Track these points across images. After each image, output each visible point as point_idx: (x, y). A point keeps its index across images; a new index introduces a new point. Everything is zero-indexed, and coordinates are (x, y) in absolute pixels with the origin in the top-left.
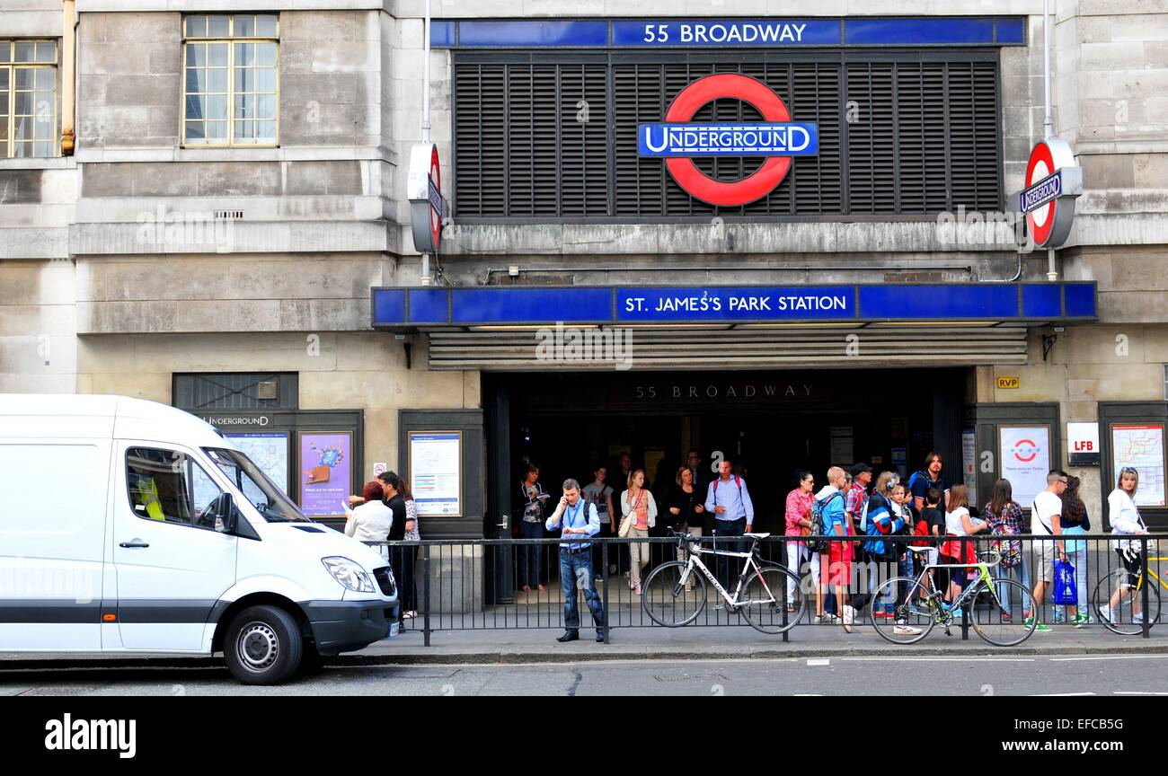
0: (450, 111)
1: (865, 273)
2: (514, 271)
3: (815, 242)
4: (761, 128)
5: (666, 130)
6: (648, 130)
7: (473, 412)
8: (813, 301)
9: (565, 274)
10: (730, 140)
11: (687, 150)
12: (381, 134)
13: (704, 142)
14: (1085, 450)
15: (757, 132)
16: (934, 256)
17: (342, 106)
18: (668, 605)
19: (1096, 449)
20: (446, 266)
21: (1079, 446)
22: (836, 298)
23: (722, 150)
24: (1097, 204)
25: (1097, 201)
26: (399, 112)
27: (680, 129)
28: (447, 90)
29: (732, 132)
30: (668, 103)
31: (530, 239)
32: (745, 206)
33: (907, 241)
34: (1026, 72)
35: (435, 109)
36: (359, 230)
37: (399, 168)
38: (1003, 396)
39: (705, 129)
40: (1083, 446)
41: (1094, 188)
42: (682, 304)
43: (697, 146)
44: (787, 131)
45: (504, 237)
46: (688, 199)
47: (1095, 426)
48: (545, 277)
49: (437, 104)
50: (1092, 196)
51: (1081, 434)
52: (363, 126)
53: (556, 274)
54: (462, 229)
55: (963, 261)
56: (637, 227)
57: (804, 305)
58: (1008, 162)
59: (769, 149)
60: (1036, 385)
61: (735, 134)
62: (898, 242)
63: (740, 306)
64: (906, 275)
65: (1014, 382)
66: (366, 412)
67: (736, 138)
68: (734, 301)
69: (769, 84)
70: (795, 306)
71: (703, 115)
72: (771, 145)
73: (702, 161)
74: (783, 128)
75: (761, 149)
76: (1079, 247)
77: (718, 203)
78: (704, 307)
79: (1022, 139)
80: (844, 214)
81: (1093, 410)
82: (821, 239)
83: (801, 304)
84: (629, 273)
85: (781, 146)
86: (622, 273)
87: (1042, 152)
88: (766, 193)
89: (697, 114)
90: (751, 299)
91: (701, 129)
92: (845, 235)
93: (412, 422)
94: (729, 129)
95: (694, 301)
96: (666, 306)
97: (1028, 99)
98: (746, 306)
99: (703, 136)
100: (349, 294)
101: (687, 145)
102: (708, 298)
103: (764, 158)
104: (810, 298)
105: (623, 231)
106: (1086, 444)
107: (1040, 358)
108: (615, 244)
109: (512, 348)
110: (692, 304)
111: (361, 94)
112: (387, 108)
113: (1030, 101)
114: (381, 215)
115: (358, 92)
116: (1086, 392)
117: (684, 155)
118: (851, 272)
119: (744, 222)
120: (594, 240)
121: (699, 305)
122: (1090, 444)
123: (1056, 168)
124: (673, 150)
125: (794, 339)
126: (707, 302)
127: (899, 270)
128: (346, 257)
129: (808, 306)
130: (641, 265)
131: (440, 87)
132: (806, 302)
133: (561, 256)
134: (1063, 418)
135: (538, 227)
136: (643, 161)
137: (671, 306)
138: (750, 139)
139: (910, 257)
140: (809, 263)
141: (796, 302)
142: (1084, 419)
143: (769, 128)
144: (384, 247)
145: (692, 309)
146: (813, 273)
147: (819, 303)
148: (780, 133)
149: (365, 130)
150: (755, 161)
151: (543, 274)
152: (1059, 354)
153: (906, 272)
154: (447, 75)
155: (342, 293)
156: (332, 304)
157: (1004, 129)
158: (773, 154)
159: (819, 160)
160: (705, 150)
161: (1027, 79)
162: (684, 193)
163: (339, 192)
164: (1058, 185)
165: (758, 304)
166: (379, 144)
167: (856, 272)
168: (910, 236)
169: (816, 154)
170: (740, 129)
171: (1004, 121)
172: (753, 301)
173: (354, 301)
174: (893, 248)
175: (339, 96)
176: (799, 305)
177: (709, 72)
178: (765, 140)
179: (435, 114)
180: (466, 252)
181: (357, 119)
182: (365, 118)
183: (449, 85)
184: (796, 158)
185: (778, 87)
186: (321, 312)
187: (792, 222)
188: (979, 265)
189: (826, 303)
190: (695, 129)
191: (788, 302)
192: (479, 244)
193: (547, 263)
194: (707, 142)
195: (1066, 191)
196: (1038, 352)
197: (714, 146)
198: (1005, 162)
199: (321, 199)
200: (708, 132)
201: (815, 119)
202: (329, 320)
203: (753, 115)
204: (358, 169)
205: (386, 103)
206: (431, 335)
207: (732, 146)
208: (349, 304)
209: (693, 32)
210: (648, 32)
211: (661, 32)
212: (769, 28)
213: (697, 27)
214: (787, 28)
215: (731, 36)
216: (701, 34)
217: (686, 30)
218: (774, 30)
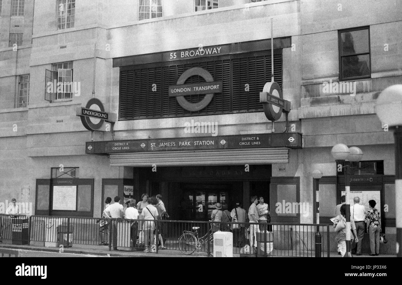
0: (119, 86)
7: (121, 179)
22: (211, 141)
30: (178, 78)
31: (138, 124)
34: (291, 57)
38: (280, 174)
46: (182, 109)
49: (115, 84)
56: (167, 119)
60: (292, 169)
63: (182, 144)
65: (284, 169)
66: (95, 179)
68: (180, 143)
69: (207, 69)
71: (188, 81)
73: (187, 97)
76: (301, 119)
77: (191, 110)
78: (171, 145)
80: (230, 111)
82: (221, 121)
83: (201, 143)
88: (206, 106)
89: (186, 81)
92: (229, 118)
96: (162, 145)
98: (184, 144)
105: (163, 121)
116: (309, 173)
119: (198, 116)
120: (155, 124)
129: (203, 144)
134: (301, 182)
135: (140, 120)
136: (170, 97)
141: (199, 143)
147: (206, 143)
150: (203, 95)
154: (118, 75)
159: (222, 93)
162: (181, 107)
169: (221, 91)
172: (186, 143)
174: (244, 122)
183: (119, 78)
185: (210, 69)
189: (208, 143)
191: (197, 143)
192: (124, 127)
201: (222, 80)
203: (203, 80)
209: (185, 54)
210: (171, 55)
211: (174, 55)
212: (209, 50)
213: (186, 52)
214: (215, 49)
215: (196, 54)
216: (187, 54)
217: (183, 53)
218: (210, 50)
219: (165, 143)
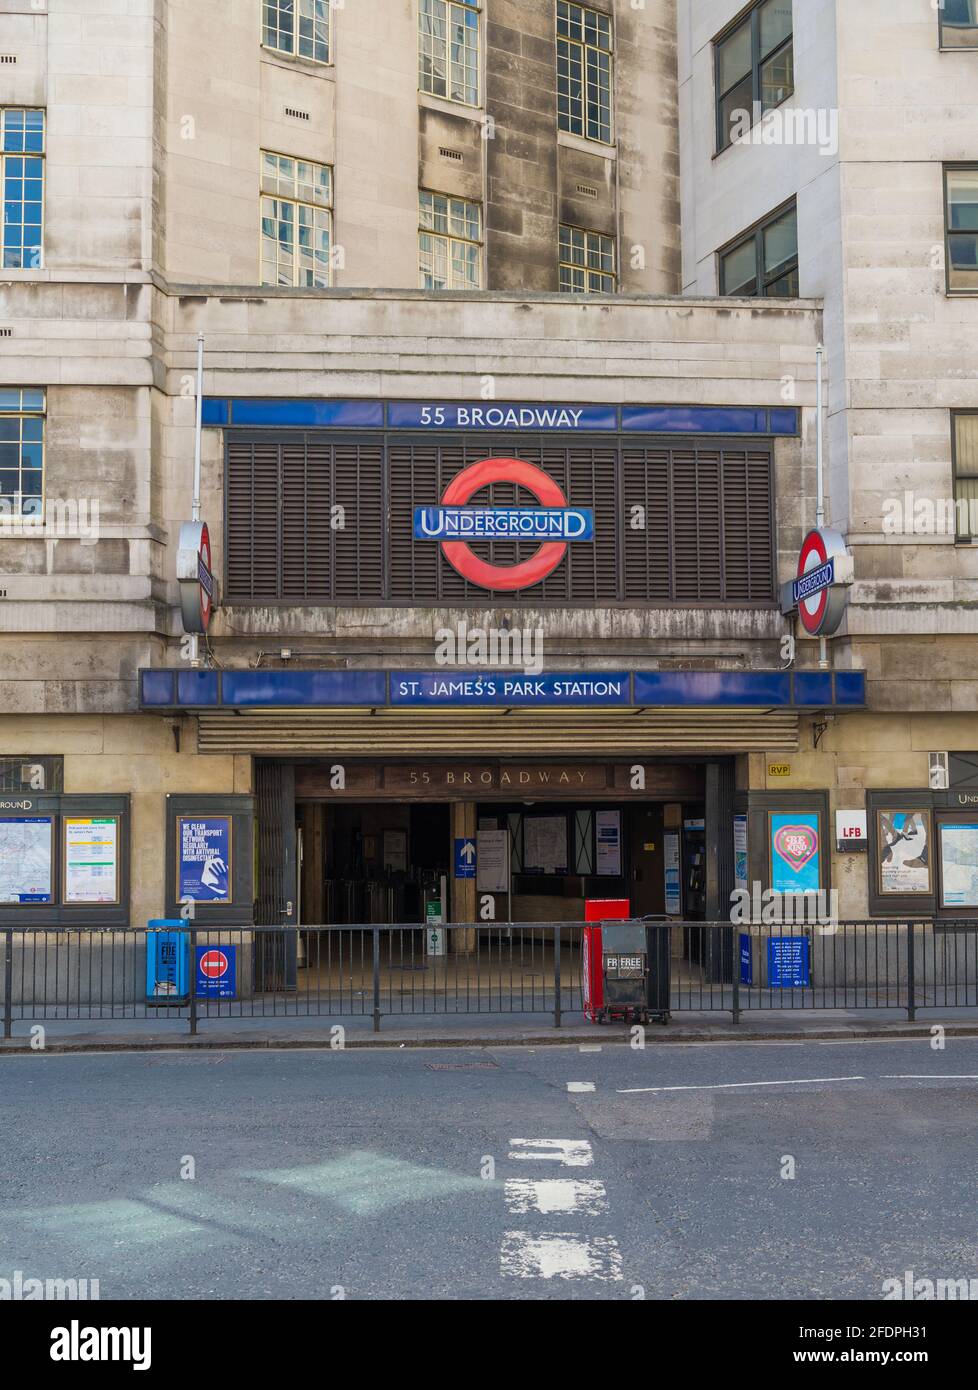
0: (221, 491)
1: (639, 660)
2: (286, 653)
3: (590, 628)
4: (537, 513)
5: (441, 513)
6: (424, 513)
7: (242, 797)
8: (588, 687)
9: (338, 657)
10: (506, 524)
11: (462, 534)
12: (151, 513)
13: (479, 526)
14: (853, 837)
15: (533, 517)
16: (707, 644)
17: (110, 483)
18: (440, 992)
19: (864, 835)
20: (217, 649)
21: (847, 833)
22: (610, 684)
23: (498, 534)
24: (867, 594)
25: (868, 591)
26: (168, 491)
27: (456, 513)
28: (218, 470)
29: (508, 517)
30: (444, 486)
31: (302, 621)
32: (521, 591)
33: (682, 627)
34: (800, 463)
35: (207, 488)
36: (127, 610)
37: (168, 548)
38: (775, 783)
39: (481, 513)
40: (851, 833)
41: (864, 578)
42: (456, 689)
43: (473, 530)
44: (563, 516)
45: (277, 619)
46: (463, 583)
47: (863, 813)
48: (319, 660)
49: (208, 484)
50: (862, 586)
51: (850, 821)
52: (132, 504)
53: (329, 658)
54: (234, 610)
55: (735, 649)
56: (411, 610)
57: (579, 691)
58: (781, 552)
59: (545, 534)
60: (806, 770)
61: (511, 518)
62: (673, 626)
63: (515, 691)
64: (680, 663)
65: (785, 769)
66: (134, 796)
67: (513, 523)
68: (509, 686)
69: (545, 468)
70: (570, 692)
71: (479, 498)
72: (547, 531)
73: (477, 545)
74: (559, 514)
75: (537, 534)
76: (850, 635)
77: (493, 588)
78: (479, 691)
79: (795, 528)
80: (619, 600)
81: (861, 798)
82: (596, 626)
83: (576, 689)
84: (404, 657)
85: (557, 531)
86: (396, 657)
87: (814, 541)
88: (541, 578)
89: (473, 498)
90: (526, 684)
91: (477, 513)
92: (620, 621)
93: (181, 807)
94: (505, 513)
95: (468, 686)
96: (440, 691)
97: (801, 489)
98: (521, 691)
99: (479, 520)
100: (116, 675)
101: (462, 528)
102: (483, 682)
103: (540, 543)
104: (585, 684)
105: (397, 615)
106: (854, 831)
107: (810, 746)
108: (390, 628)
109: (284, 732)
110: (466, 688)
111: (130, 472)
112: (156, 485)
113: (802, 491)
114: (150, 594)
115: (127, 468)
116: (855, 779)
117: (460, 539)
118: (625, 659)
119: (520, 607)
120: (368, 624)
121: (474, 689)
122: (858, 831)
123: (829, 557)
124: (449, 534)
125: (569, 725)
126: (482, 687)
127: (673, 656)
128: (113, 638)
129: (582, 692)
130: (415, 649)
131: (212, 466)
132: (581, 687)
133: (333, 640)
134: (832, 805)
135: (310, 609)
136: (419, 544)
137: (446, 691)
138: (526, 524)
139: (685, 644)
140: (584, 649)
141: (571, 687)
142: (853, 806)
143: (545, 513)
144: (152, 627)
145: (466, 694)
146: (588, 659)
147: (594, 690)
148: (556, 518)
149: (134, 508)
150: (531, 546)
151: (316, 657)
152: (829, 740)
153: (680, 659)
154: (218, 455)
155: (109, 674)
156: (99, 686)
157: (778, 519)
158: (548, 539)
159: (595, 545)
160: (481, 534)
161: (800, 469)
162: (460, 577)
163: (107, 571)
164: (831, 573)
165: (533, 690)
166: (148, 522)
167: (631, 659)
168: (684, 623)
169: (592, 539)
170: (516, 513)
171: (777, 511)
172: (528, 686)
173: (120, 684)
174: (668, 634)
175: (107, 473)
176: (573, 691)
177: (485, 456)
178: (541, 526)
179: (207, 493)
180: (238, 634)
181: (125, 496)
182: (134, 496)
183: (221, 465)
184: (572, 543)
185: (554, 471)
186: (87, 693)
187: (568, 608)
188: (752, 653)
189: (601, 688)
190: (471, 513)
191: (563, 687)
192: (250, 626)
193: (320, 646)
194: (483, 526)
195: (838, 579)
196: (808, 739)
197: (490, 530)
198: (778, 552)
199: (87, 579)
200: (485, 516)
201: (591, 505)
202: (96, 702)
203: (530, 499)
204: (126, 547)
205: (156, 481)
206: (201, 718)
207: (508, 531)
208: (117, 686)
209: (470, 415)
210: (424, 414)
211: (437, 415)
212: (546, 413)
213: (474, 410)
214: (564, 413)
215: (508, 420)
216: (478, 417)
217: (463, 413)
218: (551, 415)
219: (451, 684)
